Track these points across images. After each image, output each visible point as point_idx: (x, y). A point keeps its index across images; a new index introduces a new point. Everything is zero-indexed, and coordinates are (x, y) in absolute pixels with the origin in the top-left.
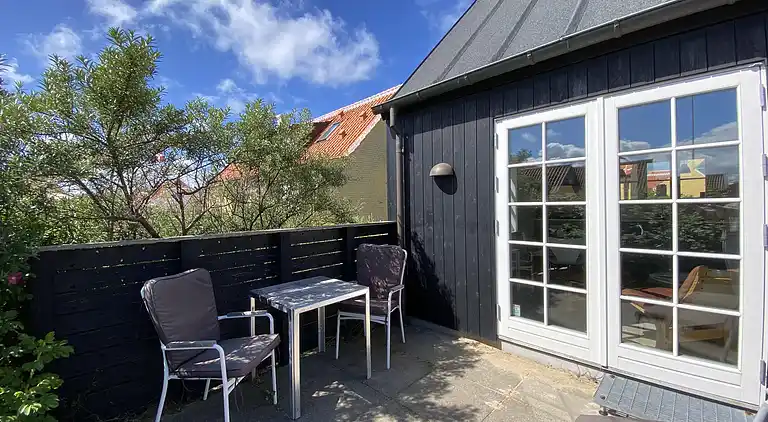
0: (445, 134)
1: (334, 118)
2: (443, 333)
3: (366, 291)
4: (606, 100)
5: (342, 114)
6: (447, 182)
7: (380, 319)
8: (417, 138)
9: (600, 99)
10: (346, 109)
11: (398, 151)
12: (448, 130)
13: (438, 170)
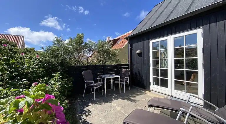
0: (140, 44)
1: (121, 37)
2: (139, 89)
3: (120, 76)
4: (171, 36)
5: (123, 36)
6: (140, 54)
7: (122, 83)
8: (134, 45)
9: (170, 36)
10: (124, 35)
11: (130, 48)
12: (140, 43)
13: (138, 52)
